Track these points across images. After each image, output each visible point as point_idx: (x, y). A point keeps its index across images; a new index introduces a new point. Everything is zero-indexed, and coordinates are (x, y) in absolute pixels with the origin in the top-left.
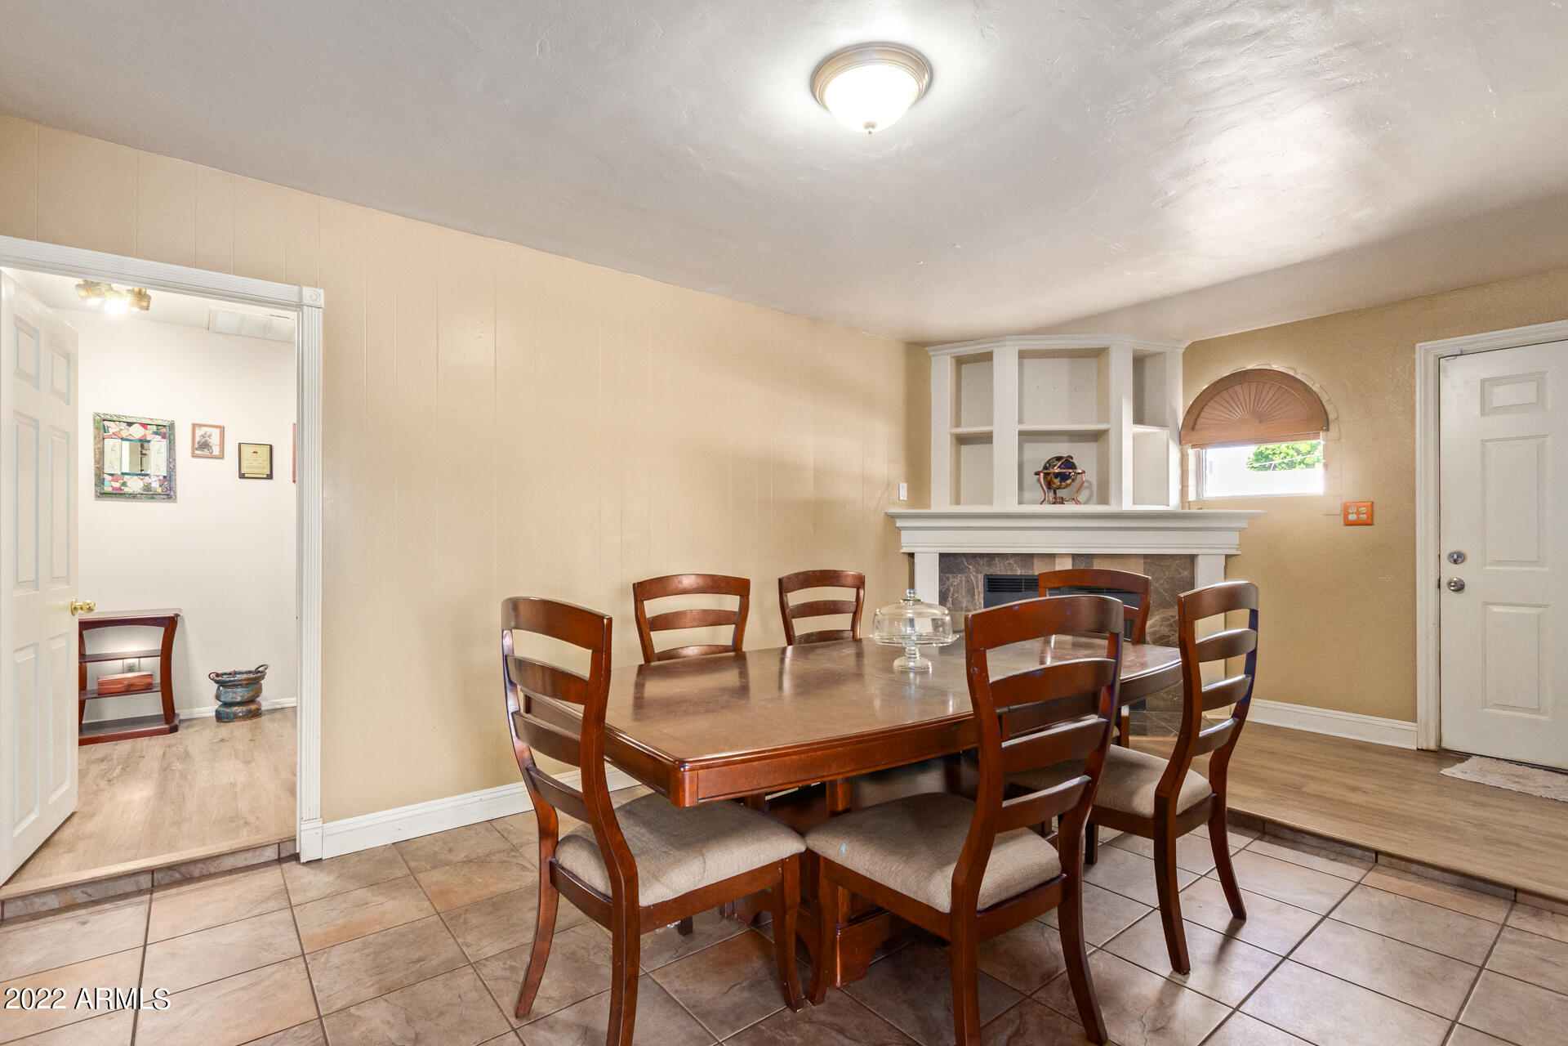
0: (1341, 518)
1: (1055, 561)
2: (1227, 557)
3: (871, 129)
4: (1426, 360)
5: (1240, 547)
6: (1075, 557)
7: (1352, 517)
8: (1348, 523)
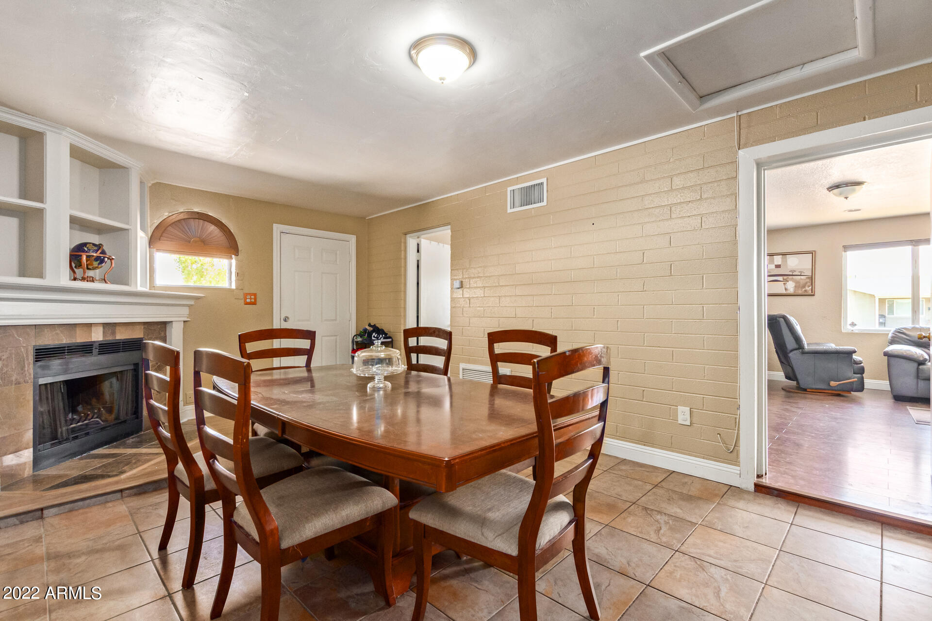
0: (243, 301)
1: (91, 329)
2: (184, 322)
3: (442, 81)
4: (277, 232)
5: (190, 315)
6: (105, 325)
7: (248, 300)
8: (247, 304)
